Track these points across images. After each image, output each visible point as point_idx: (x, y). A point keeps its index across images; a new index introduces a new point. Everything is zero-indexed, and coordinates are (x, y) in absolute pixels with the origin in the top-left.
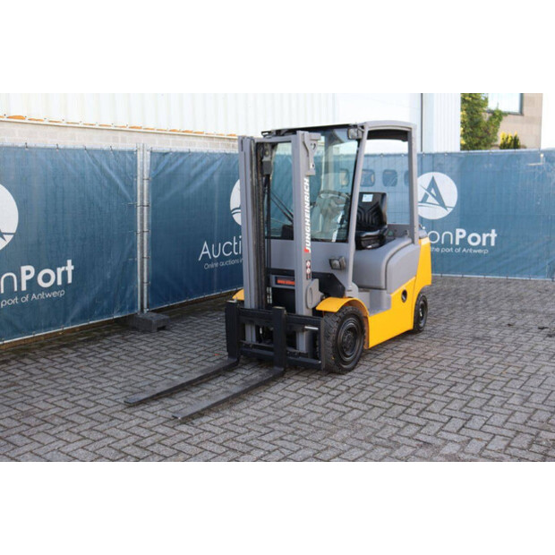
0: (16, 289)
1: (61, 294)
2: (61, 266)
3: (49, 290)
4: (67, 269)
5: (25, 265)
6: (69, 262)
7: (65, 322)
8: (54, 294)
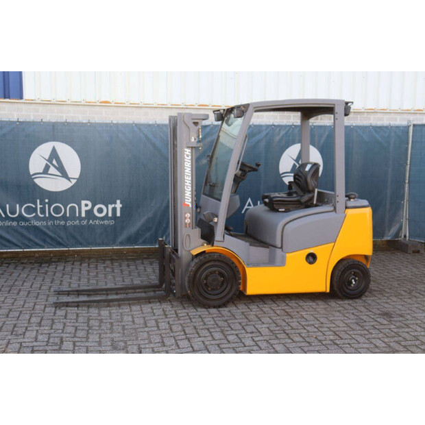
0: (77, 215)
1: (112, 222)
2: (111, 204)
3: (102, 219)
4: (116, 206)
5: (84, 200)
6: (118, 201)
7: (114, 243)
8: (106, 222)
